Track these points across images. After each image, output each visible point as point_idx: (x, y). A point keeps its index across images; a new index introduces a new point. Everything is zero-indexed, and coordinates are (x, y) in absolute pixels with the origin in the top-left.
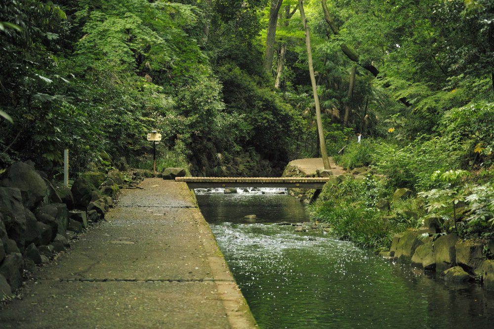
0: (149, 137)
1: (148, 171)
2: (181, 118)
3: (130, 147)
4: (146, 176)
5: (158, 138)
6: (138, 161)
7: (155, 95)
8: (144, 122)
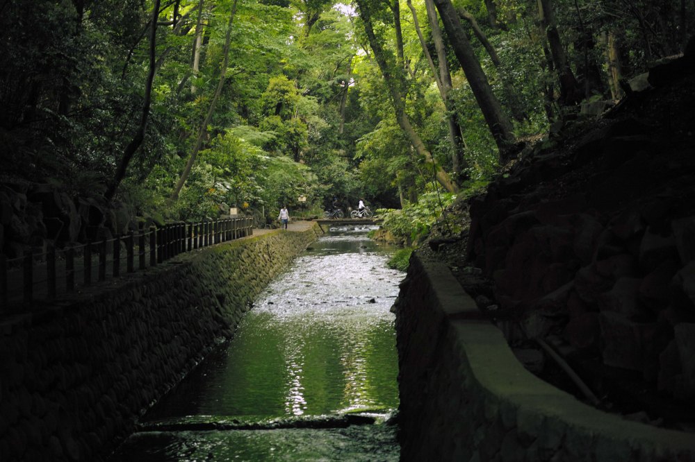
0: (300, 199)
1: (299, 217)
2: (322, 186)
3: (290, 205)
4: (298, 219)
5: (304, 199)
6: (295, 213)
7: (305, 174)
8: (298, 190)
